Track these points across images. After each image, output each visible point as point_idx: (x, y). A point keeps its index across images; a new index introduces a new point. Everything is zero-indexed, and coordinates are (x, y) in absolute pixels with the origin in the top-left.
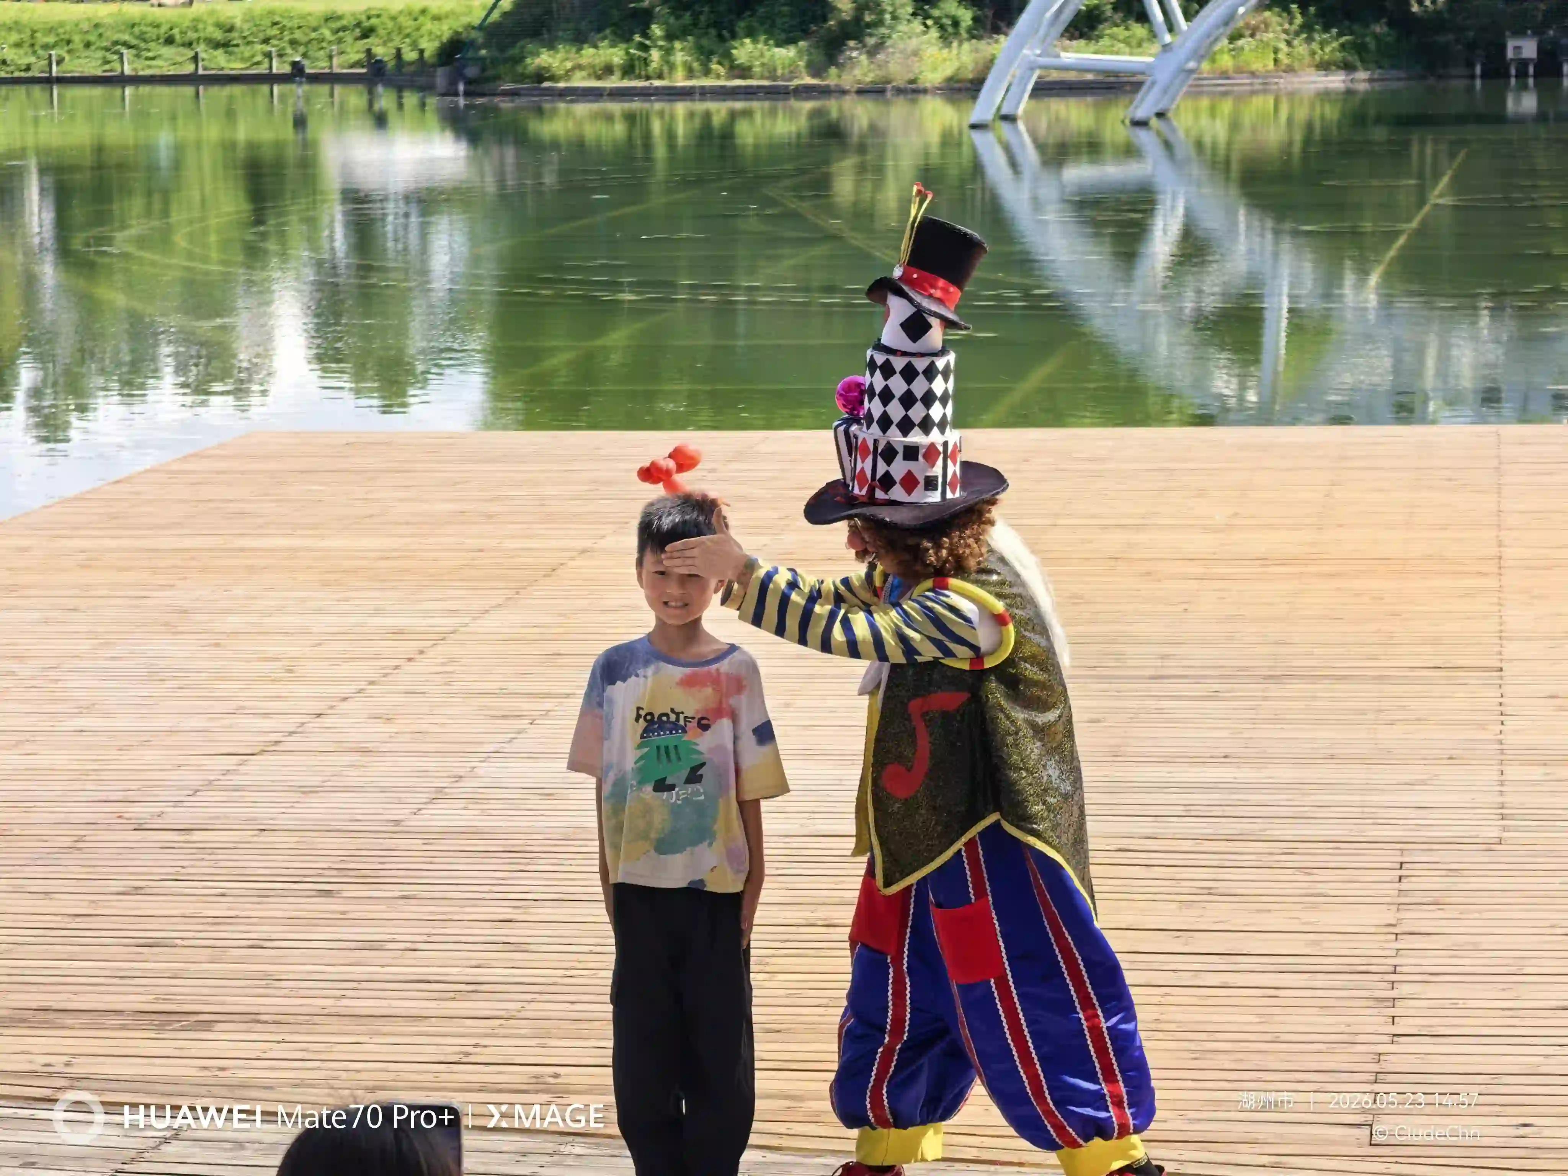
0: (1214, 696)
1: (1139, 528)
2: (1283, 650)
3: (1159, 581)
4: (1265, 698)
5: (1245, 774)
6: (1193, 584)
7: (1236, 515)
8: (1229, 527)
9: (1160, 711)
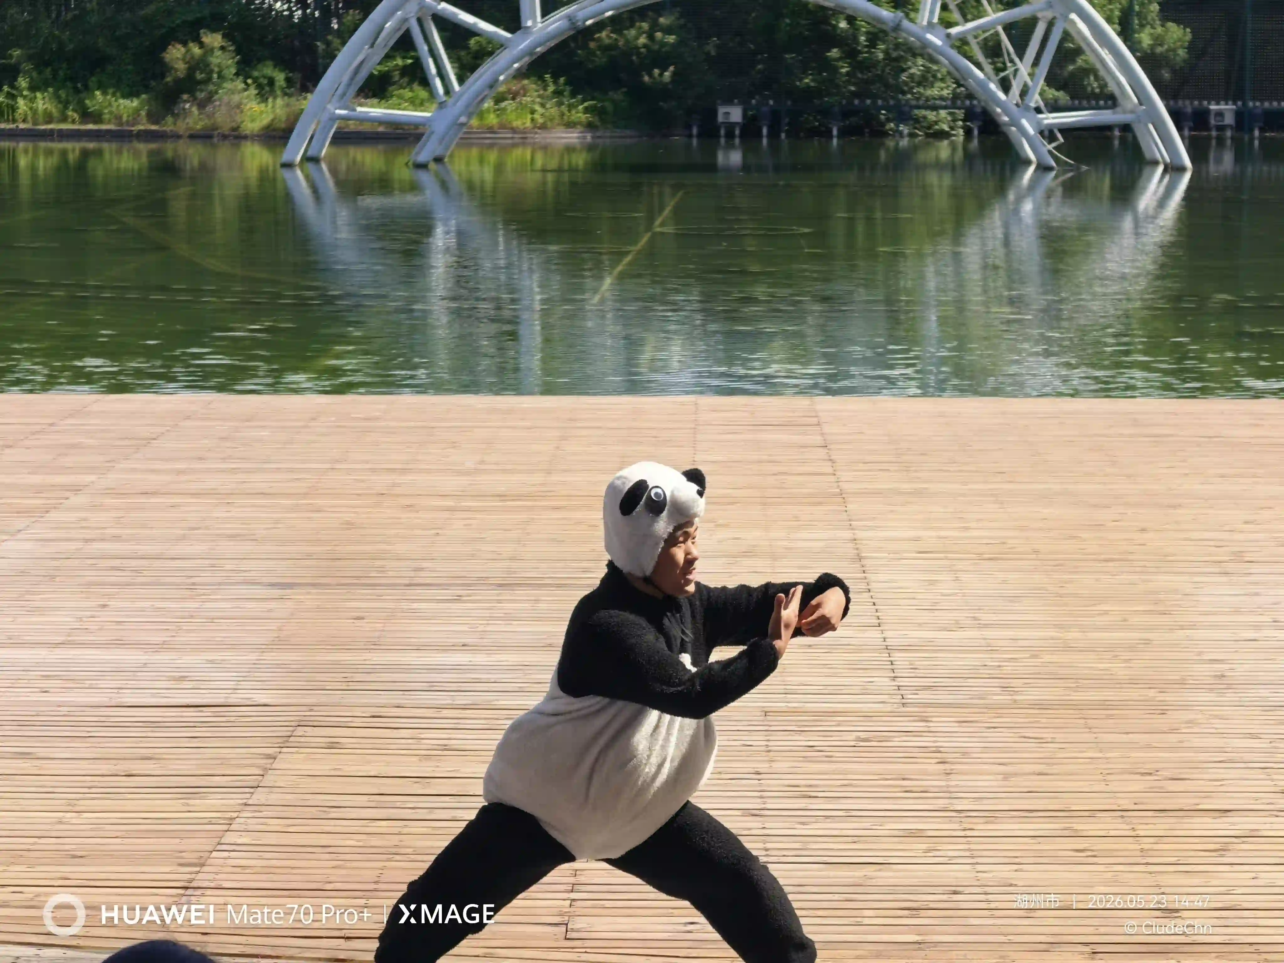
0: (458, 599)
1: (404, 471)
2: (514, 565)
3: (417, 512)
4: (499, 601)
5: (480, 659)
6: (446, 515)
7: (482, 462)
8: (477, 471)
9: (414, 611)
